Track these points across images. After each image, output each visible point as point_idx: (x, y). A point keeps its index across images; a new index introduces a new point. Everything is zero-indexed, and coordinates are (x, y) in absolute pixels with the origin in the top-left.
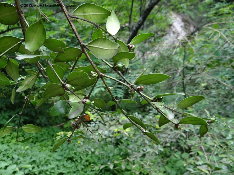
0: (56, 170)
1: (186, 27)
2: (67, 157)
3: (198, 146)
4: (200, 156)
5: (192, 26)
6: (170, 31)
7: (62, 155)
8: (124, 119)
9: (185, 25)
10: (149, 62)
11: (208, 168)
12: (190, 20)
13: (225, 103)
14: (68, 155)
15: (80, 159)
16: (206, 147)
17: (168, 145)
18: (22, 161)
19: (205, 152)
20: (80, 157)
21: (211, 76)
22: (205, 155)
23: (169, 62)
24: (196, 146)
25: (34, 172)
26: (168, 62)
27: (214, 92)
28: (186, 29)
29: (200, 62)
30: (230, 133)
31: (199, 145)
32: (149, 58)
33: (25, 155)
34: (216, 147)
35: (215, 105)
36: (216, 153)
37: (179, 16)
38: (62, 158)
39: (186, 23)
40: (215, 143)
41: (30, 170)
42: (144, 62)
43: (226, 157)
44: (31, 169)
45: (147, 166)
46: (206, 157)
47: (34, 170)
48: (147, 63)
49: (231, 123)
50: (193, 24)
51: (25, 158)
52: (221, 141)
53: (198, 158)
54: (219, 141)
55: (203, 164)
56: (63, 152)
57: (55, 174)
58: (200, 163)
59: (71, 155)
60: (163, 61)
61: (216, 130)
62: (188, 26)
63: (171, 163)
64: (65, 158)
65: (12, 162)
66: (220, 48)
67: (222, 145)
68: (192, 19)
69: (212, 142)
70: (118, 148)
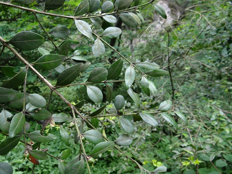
0: (50, 162)
1: (173, 12)
2: (61, 149)
3: (184, 129)
4: (185, 138)
5: (178, 11)
6: (157, 18)
7: (56, 148)
8: (110, 107)
9: (172, 11)
10: (137, 50)
11: (192, 149)
12: (176, 6)
13: (210, 86)
14: (61, 146)
15: (73, 149)
16: (191, 129)
17: (155, 130)
18: (15, 157)
19: (190, 135)
20: (74, 148)
21: (196, 60)
22: (191, 136)
23: (158, 49)
24: (182, 128)
25: (29, 166)
26: (156, 49)
27: (198, 75)
28: (173, 14)
29: (183, 46)
30: (213, 114)
31: (184, 127)
32: (137, 46)
33: (18, 150)
34: (201, 128)
35: (201, 88)
36: (200, 134)
37: (166, 2)
38: (55, 150)
39: (173, 9)
40: (199, 125)
41: (23, 165)
42: (133, 50)
43: (210, 138)
44: (24, 163)
45: (135, 152)
46: (191, 138)
47: (28, 164)
48: (135, 51)
49: (214, 104)
50: (179, 10)
51: (18, 153)
52: (205, 122)
53: (184, 140)
54: (204, 122)
55: (188, 146)
56: (57, 144)
57: (49, 166)
58: (185, 144)
59: (65, 147)
60: (151, 48)
61: (200, 112)
62: (175, 11)
63: (163, 147)
64: (59, 150)
65: (5, 158)
66: (202, 31)
67: (206, 127)
68: (178, 4)
69: (197, 124)
70: (110, 137)
